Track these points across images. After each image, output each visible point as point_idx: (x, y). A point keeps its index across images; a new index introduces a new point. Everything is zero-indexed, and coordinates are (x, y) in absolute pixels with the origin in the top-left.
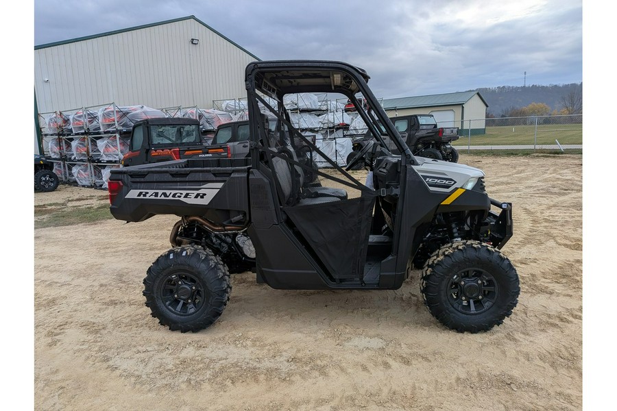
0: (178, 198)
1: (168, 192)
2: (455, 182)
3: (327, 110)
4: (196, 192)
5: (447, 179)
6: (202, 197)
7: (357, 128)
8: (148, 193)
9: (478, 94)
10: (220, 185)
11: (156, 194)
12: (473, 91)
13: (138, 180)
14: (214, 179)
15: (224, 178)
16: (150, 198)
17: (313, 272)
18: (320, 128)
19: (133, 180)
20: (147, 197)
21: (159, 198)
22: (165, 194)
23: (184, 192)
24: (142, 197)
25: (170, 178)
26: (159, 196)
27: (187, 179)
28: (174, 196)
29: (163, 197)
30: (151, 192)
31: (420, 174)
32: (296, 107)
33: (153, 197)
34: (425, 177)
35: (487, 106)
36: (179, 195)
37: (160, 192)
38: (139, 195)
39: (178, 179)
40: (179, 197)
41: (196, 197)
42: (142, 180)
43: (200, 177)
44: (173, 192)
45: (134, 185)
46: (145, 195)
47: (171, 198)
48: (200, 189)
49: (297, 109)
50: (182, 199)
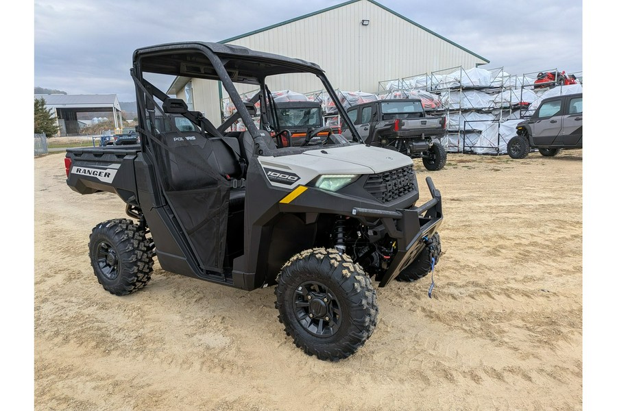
1: (91, 170)
2: (299, 178)
3: (502, 87)
4: (105, 171)
5: (290, 174)
6: (108, 176)
8: (81, 170)
13: (77, 158)
14: (116, 160)
15: (121, 160)
17: (183, 258)
18: (489, 108)
23: (99, 171)
24: (78, 173)
26: (86, 173)
28: (93, 174)
31: (263, 166)
32: (459, 85)
34: (267, 170)
36: (96, 173)
38: (77, 171)
39: (97, 159)
41: (105, 176)
43: (109, 157)
44: (94, 170)
48: (108, 169)
49: (459, 87)
50: (97, 176)
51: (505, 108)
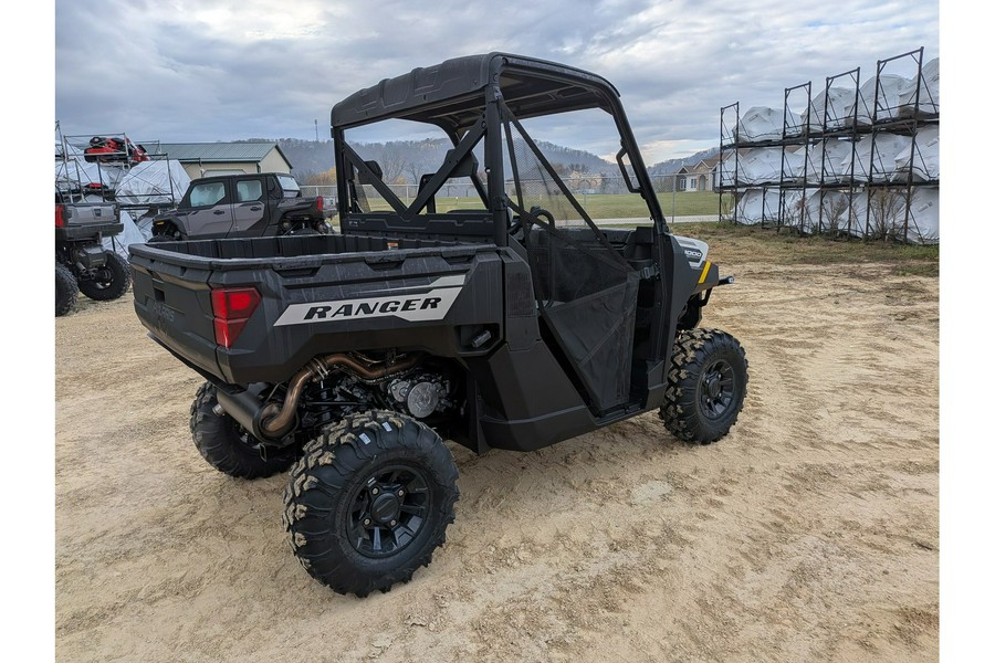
0: (391, 313)
1: (371, 302)
2: (702, 254)
4: (423, 297)
5: (697, 251)
6: (434, 306)
7: (135, 193)
8: (329, 308)
9: (277, 147)
10: (460, 279)
11: (348, 309)
12: (268, 142)
13: (301, 281)
14: (450, 268)
15: (466, 266)
16: (333, 319)
17: (582, 407)
19: (289, 281)
20: (329, 317)
21: (353, 317)
22: (365, 308)
23: (403, 299)
24: (316, 319)
25: (370, 273)
26: (354, 311)
27: (403, 271)
28: (383, 309)
29: (362, 315)
30: (336, 305)
31: (680, 244)
33: (341, 317)
34: (684, 249)
35: (291, 167)
36: (392, 305)
37: (356, 304)
38: (309, 316)
39: (387, 273)
40: (394, 309)
41: (424, 307)
42: (311, 280)
43: (423, 265)
44: (382, 300)
45: (294, 294)
46: (322, 315)
47: (377, 313)
48: (430, 289)
50: (399, 313)
51: (73, 192)
